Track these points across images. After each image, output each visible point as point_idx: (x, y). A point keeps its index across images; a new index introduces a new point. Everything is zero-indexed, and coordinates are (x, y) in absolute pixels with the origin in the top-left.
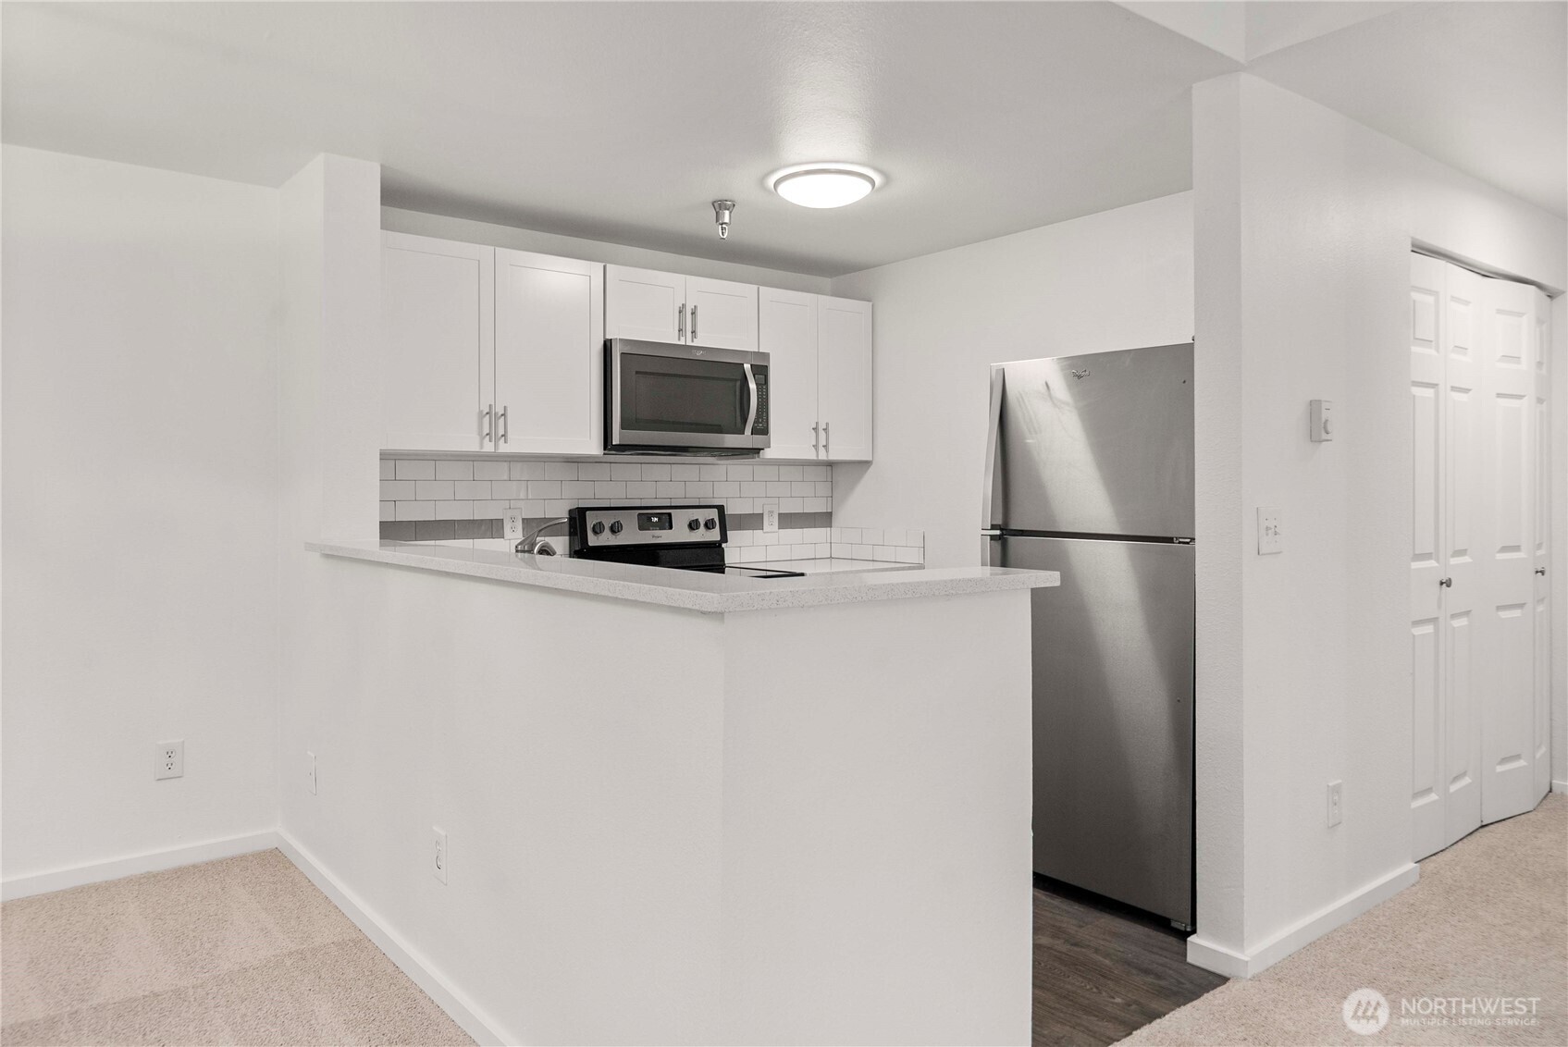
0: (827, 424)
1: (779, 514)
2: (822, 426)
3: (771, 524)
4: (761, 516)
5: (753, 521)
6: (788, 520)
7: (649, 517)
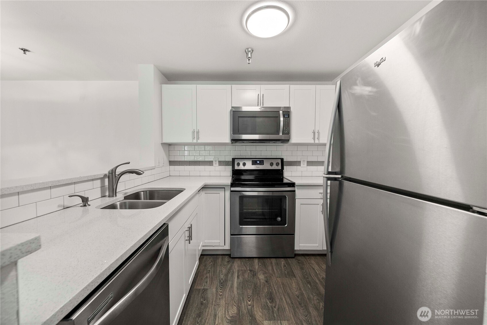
0: (318, 130)
1: (307, 161)
2: (316, 131)
3: (304, 165)
4: (300, 162)
5: (296, 163)
6: (310, 163)
7: (256, 161)
